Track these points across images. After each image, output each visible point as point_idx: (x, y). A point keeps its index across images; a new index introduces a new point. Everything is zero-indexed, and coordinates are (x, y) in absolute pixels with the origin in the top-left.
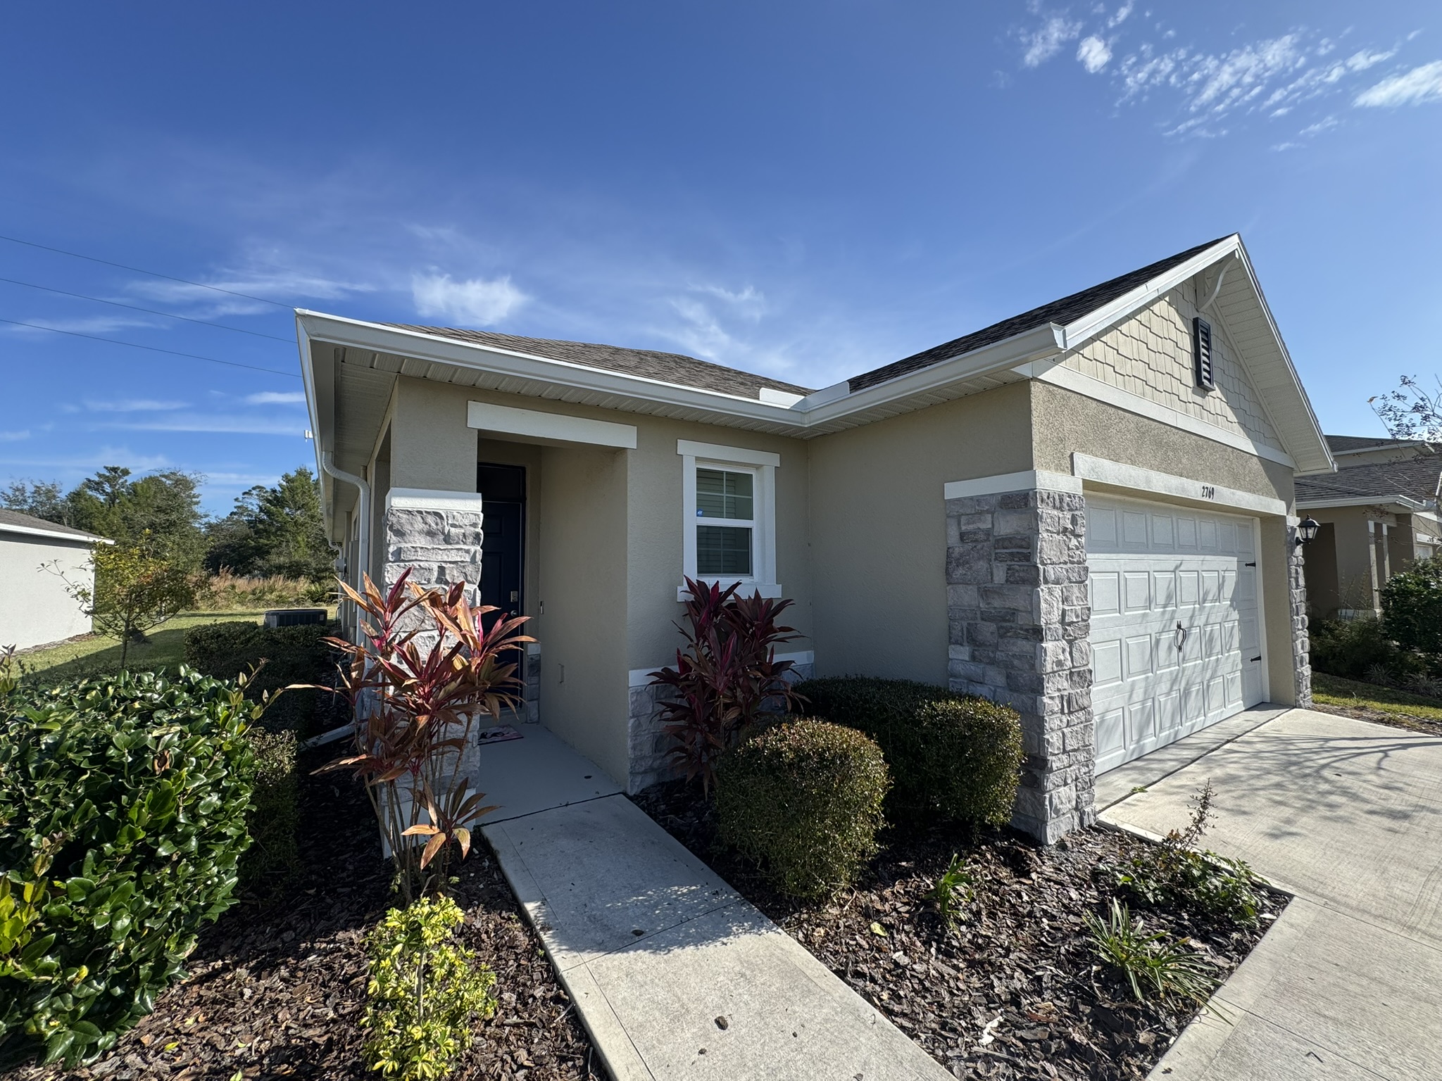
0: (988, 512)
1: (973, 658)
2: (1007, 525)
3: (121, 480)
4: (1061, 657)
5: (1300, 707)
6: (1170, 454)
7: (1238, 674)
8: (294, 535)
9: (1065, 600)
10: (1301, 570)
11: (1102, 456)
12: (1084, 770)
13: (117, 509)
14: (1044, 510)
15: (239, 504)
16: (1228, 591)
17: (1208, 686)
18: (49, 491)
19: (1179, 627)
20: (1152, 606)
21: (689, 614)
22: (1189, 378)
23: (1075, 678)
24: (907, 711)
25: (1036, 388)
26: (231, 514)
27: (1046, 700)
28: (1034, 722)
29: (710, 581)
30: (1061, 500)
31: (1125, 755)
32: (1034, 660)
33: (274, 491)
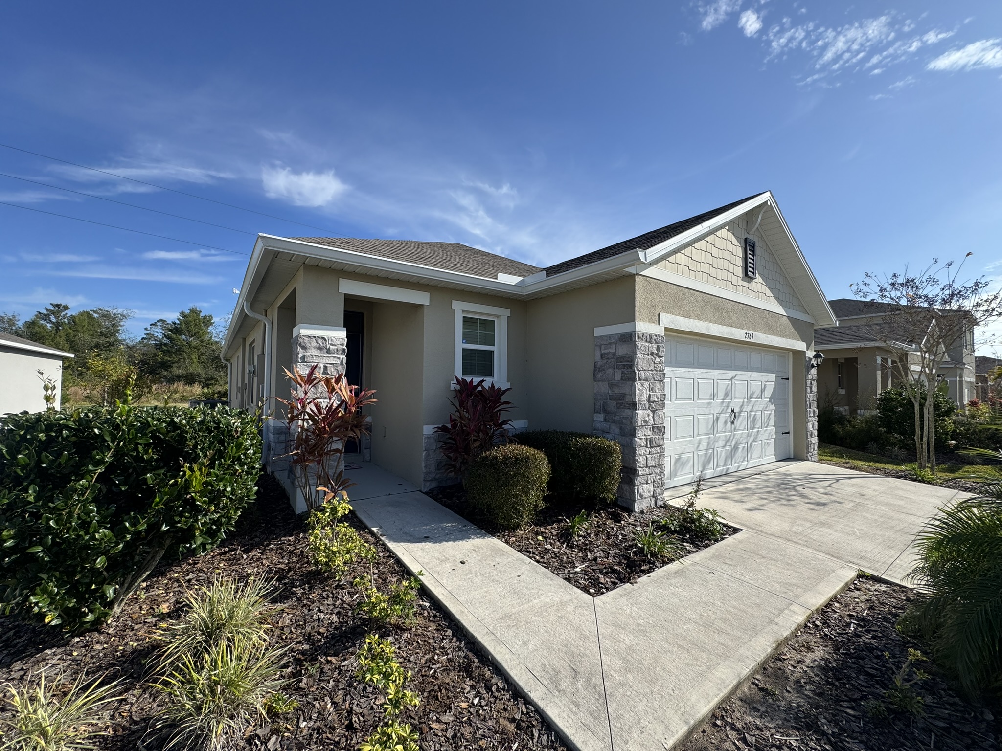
0: (614, 343)
1: (605, 420)
2: (622, 351)
3: (63, 313)
4: (647, 418)
5: (808, 460)
6: (724, 314)
7: (773, 440)
8: (190, 354)
9: (651, 389)
10: (814, 383)
11: (679, 315)
12: (658, 477)
13: (62, 333)
14: (640, 343)
15: (148, 332)
16: (769, 392)
17: (751, 446)
18: (11, 320)
19: (733, 411)
20: (715, 398)
21: (457, 396)
22: (740, 272)
23: (655, 430)
24: (564, 442)
25: (638, 279)
26: (142, 339)
27: (637, 439)
28: (629, 450)
29: (468, 379)
30: (651, 338)
31: (693, 478)
32: (632, 419)
33: (174, 323)
